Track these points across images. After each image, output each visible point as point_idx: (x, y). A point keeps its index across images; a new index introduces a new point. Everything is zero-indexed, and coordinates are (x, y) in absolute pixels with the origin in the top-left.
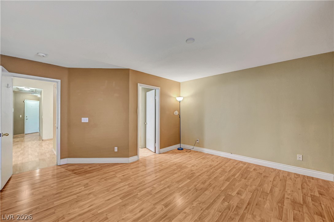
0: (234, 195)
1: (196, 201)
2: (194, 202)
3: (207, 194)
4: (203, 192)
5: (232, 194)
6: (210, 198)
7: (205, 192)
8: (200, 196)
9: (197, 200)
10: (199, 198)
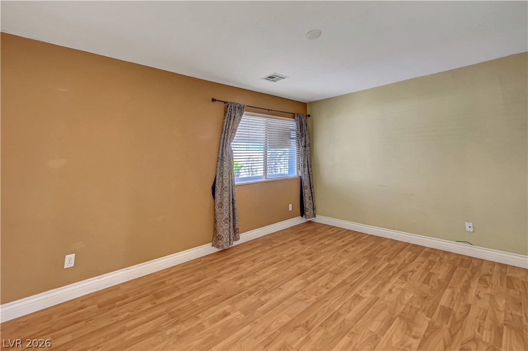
0: (238, 312)
1: (311, 303)
2: (314, 302)
3: (287, 316)
4: (293, 319)
5: (240, 313)
6: (286, 308)
7: (290, 319)
8: (302, 313)
9: (309, 305)
10: (305, 308)
